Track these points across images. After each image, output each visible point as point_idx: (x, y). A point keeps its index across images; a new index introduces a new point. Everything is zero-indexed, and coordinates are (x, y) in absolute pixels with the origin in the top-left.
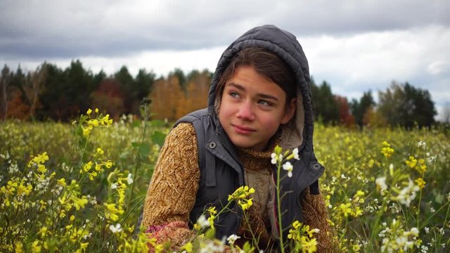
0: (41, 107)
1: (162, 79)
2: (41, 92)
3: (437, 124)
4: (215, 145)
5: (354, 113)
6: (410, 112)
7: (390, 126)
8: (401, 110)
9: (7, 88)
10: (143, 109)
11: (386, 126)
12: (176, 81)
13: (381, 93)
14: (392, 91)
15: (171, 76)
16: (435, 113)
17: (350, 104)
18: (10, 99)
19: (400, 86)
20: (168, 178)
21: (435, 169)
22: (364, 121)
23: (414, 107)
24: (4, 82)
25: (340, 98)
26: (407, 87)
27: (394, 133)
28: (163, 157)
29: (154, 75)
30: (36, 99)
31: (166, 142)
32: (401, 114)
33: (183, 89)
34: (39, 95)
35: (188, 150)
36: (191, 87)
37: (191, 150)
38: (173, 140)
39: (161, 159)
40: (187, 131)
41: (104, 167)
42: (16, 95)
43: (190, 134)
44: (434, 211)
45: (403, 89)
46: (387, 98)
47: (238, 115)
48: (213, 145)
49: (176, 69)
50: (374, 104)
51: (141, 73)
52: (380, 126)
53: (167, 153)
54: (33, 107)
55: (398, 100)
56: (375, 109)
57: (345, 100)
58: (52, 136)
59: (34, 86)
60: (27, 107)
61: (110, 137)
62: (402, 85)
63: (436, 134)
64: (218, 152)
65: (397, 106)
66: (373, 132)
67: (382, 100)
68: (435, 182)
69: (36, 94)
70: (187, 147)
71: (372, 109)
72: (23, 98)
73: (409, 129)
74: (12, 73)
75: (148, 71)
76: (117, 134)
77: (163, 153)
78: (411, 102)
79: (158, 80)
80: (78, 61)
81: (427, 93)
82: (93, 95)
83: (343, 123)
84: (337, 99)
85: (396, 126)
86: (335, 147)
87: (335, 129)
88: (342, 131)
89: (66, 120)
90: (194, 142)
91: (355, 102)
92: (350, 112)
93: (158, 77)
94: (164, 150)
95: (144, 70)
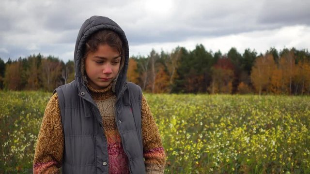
0: (178, 77)
1: (261, 55)
2: (177, 67)
4: (84, 94)
9: (155, 64)
12: (271, 57)
15: (268, 54)
18: (157, 71)
24: (153, 60)
29: (256, 53)
30: (174, 71)
33: (277, 63)
34: (176, 69)
36: (282, 61)
42: (161, 69)
47: (104, 72)
49: (271, 48)
51: (247, 52)
54: (172, 76)
59: (173, 62)
60: (168, 77)
64: (86, 98)
69: (174, 68)
72: (166, 71)
74: (157, 54)
75: (252, 51)
79: (259, 57)
80: (201, 45)
82: (212, 68)
93: (258, 55)
95: (249, 49)
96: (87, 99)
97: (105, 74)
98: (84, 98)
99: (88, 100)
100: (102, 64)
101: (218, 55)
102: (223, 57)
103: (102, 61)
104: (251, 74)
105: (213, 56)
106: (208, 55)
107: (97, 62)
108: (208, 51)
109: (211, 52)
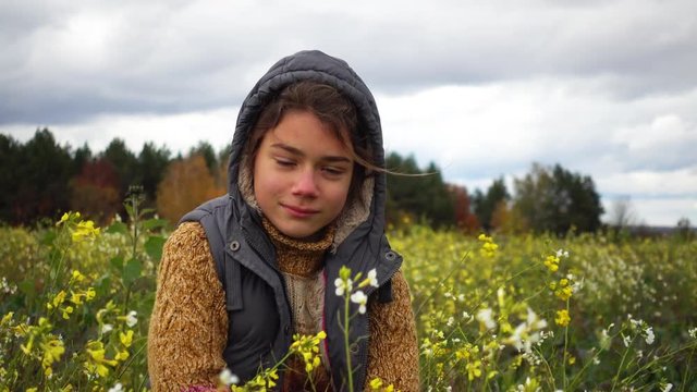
1: (180, 157)
3: (605, 228)
4: (237, 246)
5: (478, 211)
6: (564, 209)
7: (532, 231)
8: (549, 206)
10: (131, 204)
11: (527, 232)
12: (201, 162)
13: (517, 182)
14: (535, 179)
15: (194, 154)
16: (601, 211)
17: (470, 198)
19: (546, 170)
20: (185, 309)
21: (599, 297)
22: (492, 223)
23: (569, 201)
25: (456, 189)
26: (559, 171)
27: (538, 242)
28: (165, 276)
29: (168, 153)
31: (165, 253)
32: (550, 213)
33: (213, 174)
35: (200, 262)
37: (205, 261)
38: (176, 250)
39: (164, 281)
40: (193, 234)
41: (83, 298)
43: (198, 239)
44: (598, 362)
45: (551, 174)
46: (526, 187)
47: (294, 190)
48: (234, 245)
49: (201, 142)
50: (508, 197)
51: (147, 150)
52: (517, 233)
53: (170, 271)
55: (545, 192)
56: (509, 205)
57: (464, 191)
58: (8, 249)
61: (98, 250)
62: (549, 167)
63: (603, 245)
64: (242, 257)
65: (543, 200)
66: (506, 241)
67: (520, 192)
68: (600, 317)
70: (197, 258)
71: (505, 204)
73: (561, 235)
75: (158, 146)
76: (108, 245)
77: (164, 271)
78: (564, 194)
79: (173, 160)
80: (46, 131)
81: (588, 180)
82: (72, 183)
83: (462, 227)
84: (451, 189)
85: (543, 232)
86: (449, 264)
87: (450, 236)
88: (460, 240)
89: (29, 223)
90: (206, 249)
91: (479, 193)
92: (472, 209)
93: (174, 155)
94: (165, 266)
95: (152, 144)
96: (243, 262)
97: (296, 194)
98: (236, 257)
99: (246, 263)
100: (293, 169)
101: (83, 153)
102: (95, 159)
103: (291, 160)
104: (159, 198)
105: (73, 156)
106: (62, 154)
107: (279, 162)
108: (63, 145)
109: (68, 147)
